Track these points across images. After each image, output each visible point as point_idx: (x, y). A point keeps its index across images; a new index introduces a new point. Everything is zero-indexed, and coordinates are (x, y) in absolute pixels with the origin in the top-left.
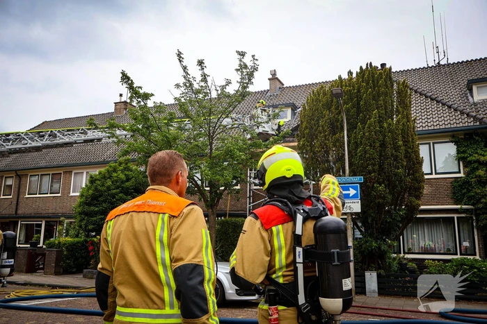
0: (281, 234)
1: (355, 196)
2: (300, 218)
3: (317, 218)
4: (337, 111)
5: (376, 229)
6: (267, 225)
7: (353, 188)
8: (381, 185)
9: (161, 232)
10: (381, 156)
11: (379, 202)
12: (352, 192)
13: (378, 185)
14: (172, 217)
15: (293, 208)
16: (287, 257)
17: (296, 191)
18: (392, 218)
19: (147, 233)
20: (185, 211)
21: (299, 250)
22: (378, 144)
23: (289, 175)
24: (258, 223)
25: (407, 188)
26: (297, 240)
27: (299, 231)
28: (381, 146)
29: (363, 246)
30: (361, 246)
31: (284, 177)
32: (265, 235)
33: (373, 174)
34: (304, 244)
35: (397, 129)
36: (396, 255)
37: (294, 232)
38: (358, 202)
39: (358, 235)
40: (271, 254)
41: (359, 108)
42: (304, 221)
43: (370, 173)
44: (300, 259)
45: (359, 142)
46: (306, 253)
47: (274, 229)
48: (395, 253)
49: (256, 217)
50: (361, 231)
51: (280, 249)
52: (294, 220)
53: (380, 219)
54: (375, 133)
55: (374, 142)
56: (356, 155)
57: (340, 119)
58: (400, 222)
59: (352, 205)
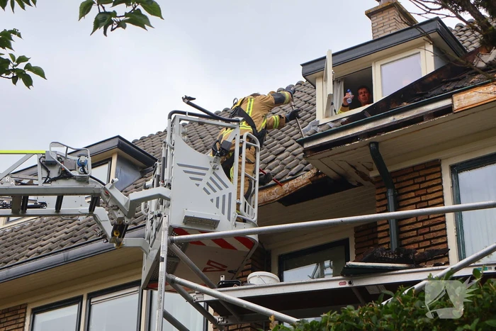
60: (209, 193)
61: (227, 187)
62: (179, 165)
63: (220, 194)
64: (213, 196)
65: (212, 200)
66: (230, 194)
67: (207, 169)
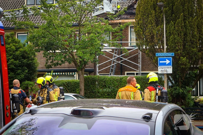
0: (153, 93)
1: (169, 64)
2: (158, 90)
3: (161, 90)
4: (160, 11)
5: (181, 82)
6: (150, 91)
7: (168, 59)
8: (184, 58)
9: (132, 95)
10: (184, 41)
11: (183, 67)
12: (168, 62)
13: (183, 58)
14: (134, 92)
15: (156, 87)
16: (154, 98)
17: (156, 84)
18: (190, 75)
19: (129, 95)
20: (137, 91)
21: (157, 96)
22: (182, 34)
23: (155, 81)
24: (148, 90)
25: (199, 58)
26: (157, 94)
27: (157, 92)
28: (184, 35)
29: (173, 92)
30: (172, 92)
31: (154, 81)
32: (150, 93)
33: (179, 52)
34: (158, 95)
35: (194, 25)
36: (194, 97)
37: (156, 92)
38: (171, 68)
39: (170, 84)
40: (151, 97)
41: (173, 11)
42: (159, 90)
43: (177, 50)
44: (157, 98)
45: (171, 33)
46: (159, 97)
47: (152, 91)
48: (194, 96)
49: (148, 89)
50: (172, 83)
51: (153, 96)
52: (156, 90)
53: (183, 77)
54: (181, 27)
55: (181, 33)
56: (170, 40)
57: (162, 17)
58: (195, 77)
59: (167, 69)
64: (109, 7)
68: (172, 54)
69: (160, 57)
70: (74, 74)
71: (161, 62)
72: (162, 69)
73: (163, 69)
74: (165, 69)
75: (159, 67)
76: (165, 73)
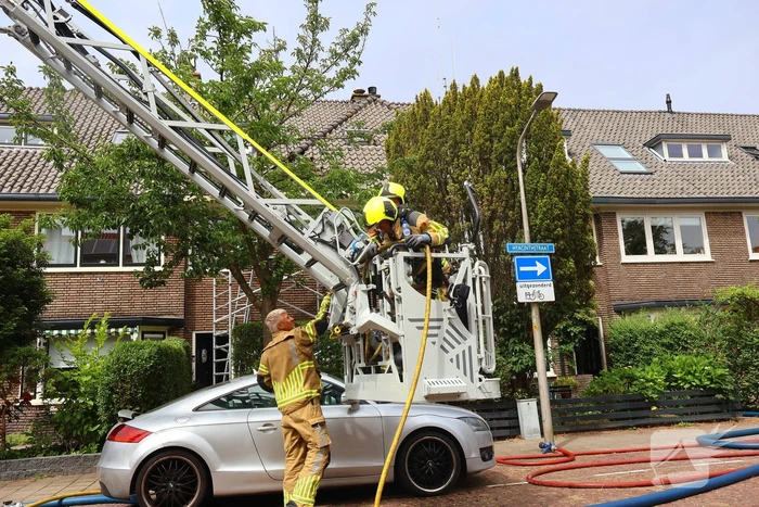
7: (541, 261)
12: (540, 268)
38: (550, 285)
45: (541, 190)
59: (542, 290)
60: (447, 352)
61: (465, 339)
62: (411, 320)
63: (459, 349)
64: (452, 353)
65: (451, 360)
66: (470, 347)
67: (441, 320)
68: (548, 247)
69: (518, 254)
70: (132, 333)
71: (522, 269)
72: (527, 290)
73: (531, 290)
74: (537, 289)
75: (518, 284)
76: (537, 300)
